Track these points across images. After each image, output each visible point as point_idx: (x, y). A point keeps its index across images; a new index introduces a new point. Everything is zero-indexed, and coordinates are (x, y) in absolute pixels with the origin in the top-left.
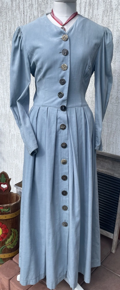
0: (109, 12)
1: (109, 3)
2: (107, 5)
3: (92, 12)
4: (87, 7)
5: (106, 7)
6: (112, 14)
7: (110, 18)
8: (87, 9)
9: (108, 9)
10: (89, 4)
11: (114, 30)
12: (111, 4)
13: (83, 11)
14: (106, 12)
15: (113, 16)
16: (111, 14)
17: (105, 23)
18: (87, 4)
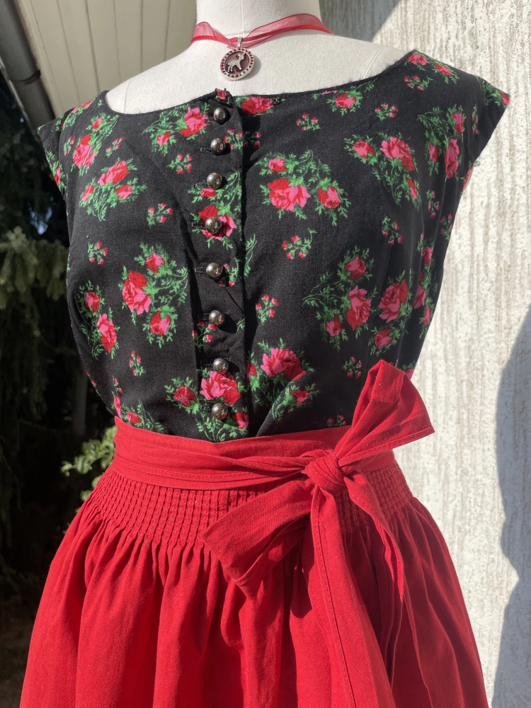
3: (509, 244)
4: (491, 226)
8: (493, 231)
10: (499, 208)
13: (481, 242)
18: (493, 211)
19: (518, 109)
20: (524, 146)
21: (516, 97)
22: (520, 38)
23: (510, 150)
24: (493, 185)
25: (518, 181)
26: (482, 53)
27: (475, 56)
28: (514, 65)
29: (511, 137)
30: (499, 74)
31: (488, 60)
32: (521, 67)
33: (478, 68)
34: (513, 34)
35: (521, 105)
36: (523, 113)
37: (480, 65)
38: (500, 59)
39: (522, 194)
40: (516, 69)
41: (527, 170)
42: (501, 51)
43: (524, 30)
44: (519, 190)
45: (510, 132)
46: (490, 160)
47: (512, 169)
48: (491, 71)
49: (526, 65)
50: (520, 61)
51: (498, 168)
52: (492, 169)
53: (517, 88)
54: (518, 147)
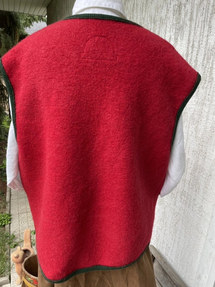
0: (207, 82)
1: (209, 70)
2: (206, 72)
5: (205, 74)
6: (211, 87)
7: (208, 93)
9: (207, 77)
11: (210, 111)
12: (211, 71)
14: (204, 81)
15: (212, 90)
16: (209, 87)
17: (200, 98)
19: (198, 32)
20: (197, 46)
21: (198, 27)
22: (203, 6)
23: (192, 45)
24: (185, 55)
25: (193, 57)
26: (189, 4)
27: (186, 4)
28: (199, 15)
29: (194, 41)
30: (194, 16)
31: (191, 8)
32: (201, 17)
33: (187, 9)
34: (201, 3)
35: (199, 31)
36: (199, 34)
37: (187, 8)
38: (195, 10)
39: (194, 62)
40: (199, 17)
41: (197, 55)
42: (196, 7)
43: (205, 4)
44: (193, 61)
45: (193, 39)
46: (185, 46)
47: (192, 52)
48: (191, 13)
49: (203, 17)
50: (201, 15)
51: (187, 50)
52: (185, 49)
53: (199, 24)
54: (195, 46)
